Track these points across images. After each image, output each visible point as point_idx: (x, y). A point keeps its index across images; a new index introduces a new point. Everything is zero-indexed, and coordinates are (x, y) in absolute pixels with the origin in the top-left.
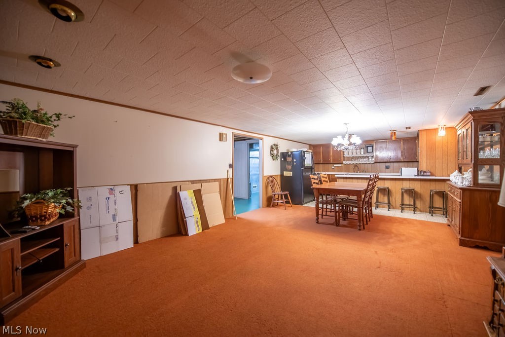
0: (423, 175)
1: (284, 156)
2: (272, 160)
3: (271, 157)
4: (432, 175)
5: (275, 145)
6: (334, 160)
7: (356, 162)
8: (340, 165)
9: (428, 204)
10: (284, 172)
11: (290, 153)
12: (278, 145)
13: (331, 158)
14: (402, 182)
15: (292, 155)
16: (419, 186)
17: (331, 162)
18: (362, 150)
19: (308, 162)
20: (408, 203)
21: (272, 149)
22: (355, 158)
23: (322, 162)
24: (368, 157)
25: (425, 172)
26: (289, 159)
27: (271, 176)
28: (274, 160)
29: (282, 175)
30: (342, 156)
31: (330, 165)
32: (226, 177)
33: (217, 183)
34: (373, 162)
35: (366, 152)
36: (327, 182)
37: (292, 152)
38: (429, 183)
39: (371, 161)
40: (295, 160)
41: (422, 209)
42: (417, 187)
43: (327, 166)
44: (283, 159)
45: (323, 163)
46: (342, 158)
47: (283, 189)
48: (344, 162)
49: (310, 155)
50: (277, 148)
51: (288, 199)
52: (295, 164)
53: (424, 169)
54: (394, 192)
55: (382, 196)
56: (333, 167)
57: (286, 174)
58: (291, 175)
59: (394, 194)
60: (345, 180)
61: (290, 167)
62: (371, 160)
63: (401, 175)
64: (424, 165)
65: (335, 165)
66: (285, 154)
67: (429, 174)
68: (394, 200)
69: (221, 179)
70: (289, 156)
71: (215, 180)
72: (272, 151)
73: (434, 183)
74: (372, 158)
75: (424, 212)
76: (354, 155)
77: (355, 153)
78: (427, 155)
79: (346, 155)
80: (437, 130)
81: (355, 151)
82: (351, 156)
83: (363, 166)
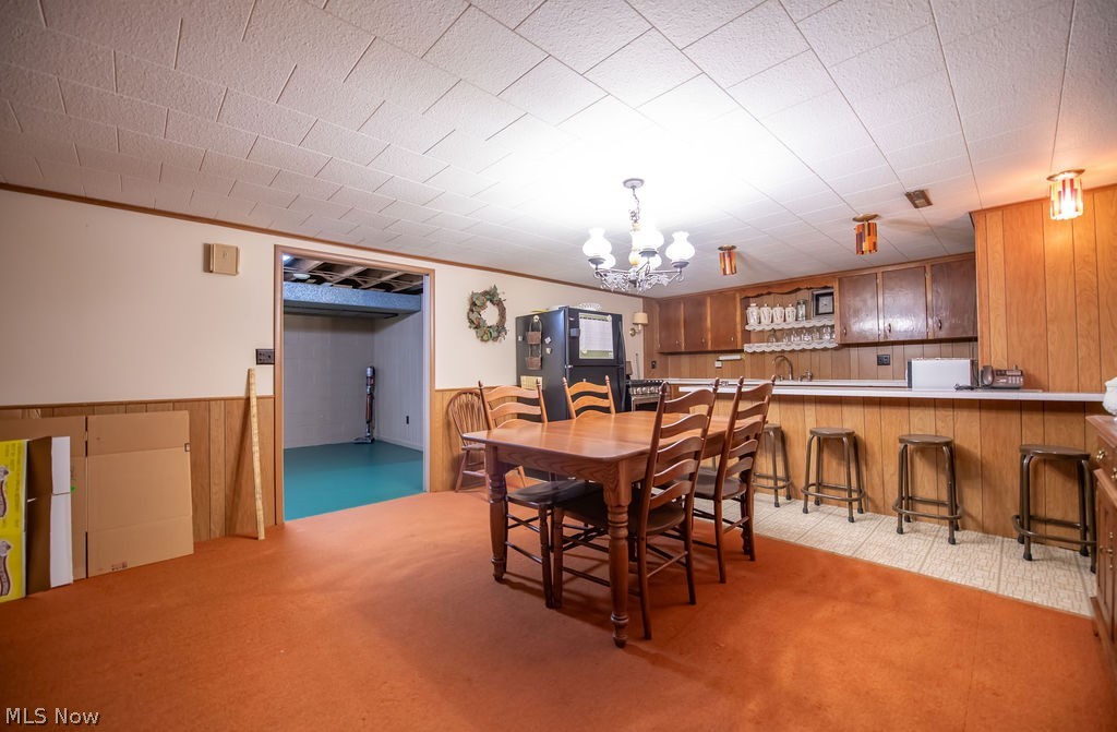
0: (990, 387)
3: (472, 331)
4: (1030, 383)
5: (486, 293)
6: (714, 341)
7: (783, 346)
8: (737, 357)
9: (1012, 506)
10: (524, 379)
11: (536, 319)
12: (499, 295)
13: (709, 336)
14: (905, 411)
16: (976, 430)
17: (709, 348)
18: (803, 308)
20: (932, 496)
21: (474, 306)
23: (683, 350)
24: (818, 329)
25: (1001, 373)
26: (535, 338)
28: (484, 339)
30: (739, 327)
31: (710, 357)
32: (242, 393)
33: (184, 415)
34: (834, 345)
35: (812, 313)
36: (607, 410)
37: (542, 315)
38: (1014, 417)
39: (828, 341)
40: (548, 340)
41: (988, 523)
42: (967, 433)
44: (520, 338)
45: (687, 353)
46: (740, 335)
48: (748, 348)
49: (609, 324)
50: (499, 304)
52: (549, 351)
53: (998, 362)
54: (876, 448)
55: (834, 463)
56: (718, 364)
57: (527, 383)
59: (878, 456)
61: (536, 362)
62: (827, 337)
63: (910, 386)
64: (996, 347)
65: (721, 358)
67: (1019, 381)
68: (877, 481)
69: (210, 400)
70: (534, 327)
71: (176, 404)
72: (478, 312)
73: (1037, 417)
74: (831, 334)
75: (996, 534)
76: (779, 324)
77: (778, 319)
78: (1007, 306)
79: (753, 324)
80: (1043, 202)
81: (778, 311)
82: (767, 328)
83: (804, 360)
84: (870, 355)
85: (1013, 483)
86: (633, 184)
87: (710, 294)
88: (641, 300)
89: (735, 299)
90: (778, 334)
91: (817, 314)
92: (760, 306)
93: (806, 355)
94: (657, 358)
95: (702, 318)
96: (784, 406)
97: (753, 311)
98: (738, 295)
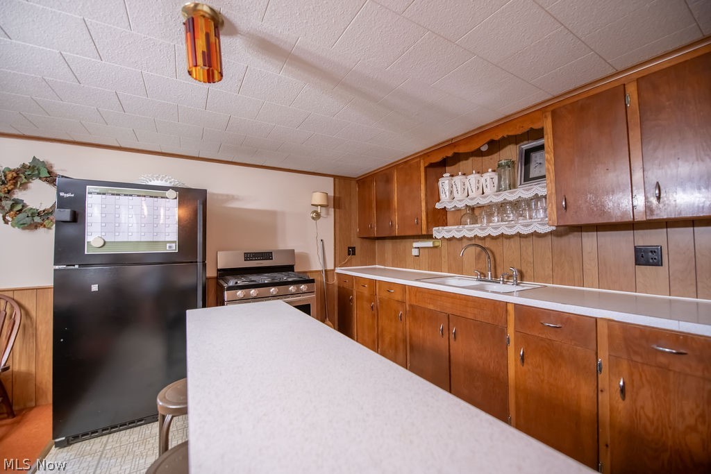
6: (401, 224)
8: (429, 244)
13: (396, 218)
17: (396, 233)
30: (425, 205)
35: (520, 178)
48: (439, 232)
56: (415, 252)
65: (417, 245)
76: (476, 199)
77: (474, 192)
79: (445, 201)
81: (473, 180)
82: (461, 205)
84: (624, 244)
87: (397, 165)
88: (332, 179)
89: (418, 168)
90: (477, 212)
91: (527, 178)
93: (514, 244)
94: (357, 244)
95: (390, 197)
97: (444, 184)
98: (421, 164)
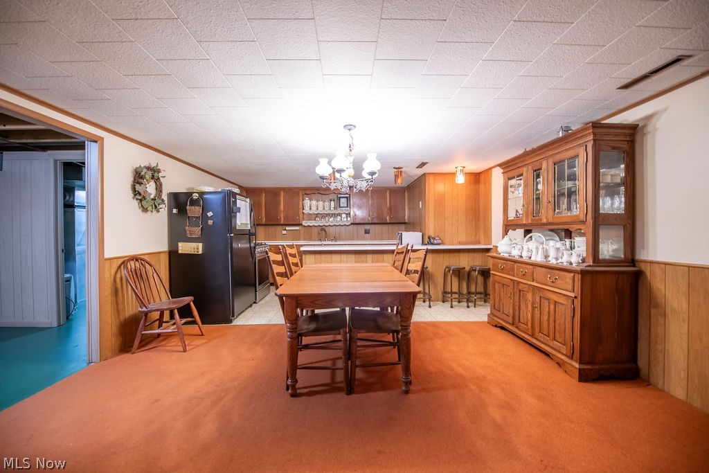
1: (180, 202)
2: (139, 211)
3: (136, 203)
5: (148, 168)
6: (286, 218)
7: (324, 223)
8: (298, 228)
9: (442, 289)
10: (180, 244)
11: (195, 196)
12: (159, 171)
13: (282, 215)
15: (200, 200)
17: (282, 223)
18: (332, 203)
19: (243, 219)
21: (138, 177)
22: (320, 216)
23: (264, 223)
24: (340, 215)
25: (434, 239)
26: (194, 211)
27: (135, 258)
28: (145, 210)
29: (173, 254)
30: (300, 211)
31: (279, 228)
34: (349, 223)
35: (337, 206)
37: (202, 194)
38: (441, 255)
39: (346, 221)
40: (210, 214)
43: (272, 229)
44: (175, 211)
45: (265, 225)
46: (301, 216)
47: (175, 292)
49: (248, 204)
50: (157, 181)
51: (193, 317)
52: (210, 222)
53: (432, 234)
56: (284, 232)
57: (185, 248)
58: (200, 252)
60: (318, 256)
61: (197, 231)
62: (345, 219)
63: (402, 244)
64: (431, 230)
66: (182, 198)
67: (440, 241)
70: (194, 203)
72: (140, 184)
74: (347, 217)
75: (438, 301)
76: (321, 211)
77: (321, 208)
78: (435, 212)
79: (307, 210)
80: (454, 174)
81: (321, 203)
82: (315, 212)
83: (332, 230)
84: (362, 228)
85: (441, 280)
86: (349, 127)
87: (284, 189)
89: (299, 194)
91: (340, 207)
92: (311, 200)
95: (278, 204)
96: (357, 256)
97: (307, 202)
98: (301, 192)
